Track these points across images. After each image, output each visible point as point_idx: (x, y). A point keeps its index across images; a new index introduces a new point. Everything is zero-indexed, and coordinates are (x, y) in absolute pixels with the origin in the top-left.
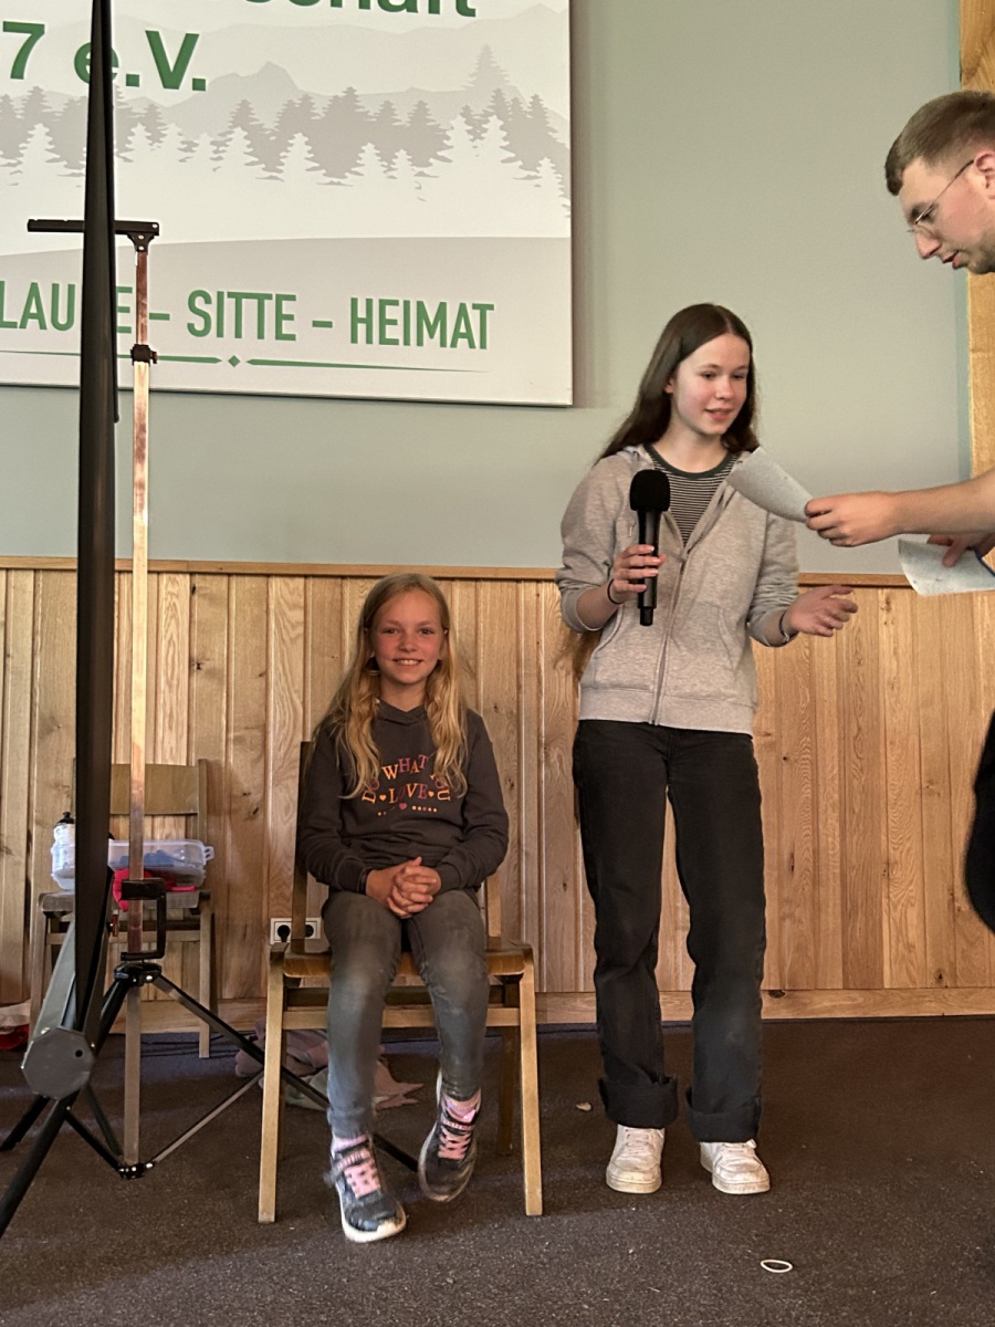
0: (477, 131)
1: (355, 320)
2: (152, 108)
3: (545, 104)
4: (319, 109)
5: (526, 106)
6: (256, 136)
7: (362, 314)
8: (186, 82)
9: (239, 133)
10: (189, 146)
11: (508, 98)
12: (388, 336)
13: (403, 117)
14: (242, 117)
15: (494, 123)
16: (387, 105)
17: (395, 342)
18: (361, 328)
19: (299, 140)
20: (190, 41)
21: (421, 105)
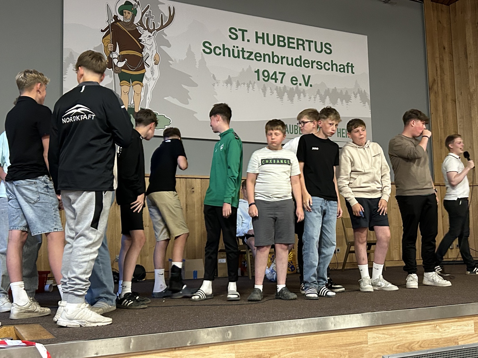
0: (356, 97)
1: (338, 133)
2: (304, 90)
3: (366, 92)
4: (331, 91)
5: (363, 92)
6: (320, 96)
7: (339, 131)
8: (309, 85)
9: (318, 95)
10: (310, 98)
11: (360, 90)
12: (343, 136)
13: (344, 93)
14: (318, 92)
15: (358, 95)
16: (341, 91)
17: (344, 137)
18: (339, 134)
19: (328, 97)
20: (309, 77)
21: (347, 91)
